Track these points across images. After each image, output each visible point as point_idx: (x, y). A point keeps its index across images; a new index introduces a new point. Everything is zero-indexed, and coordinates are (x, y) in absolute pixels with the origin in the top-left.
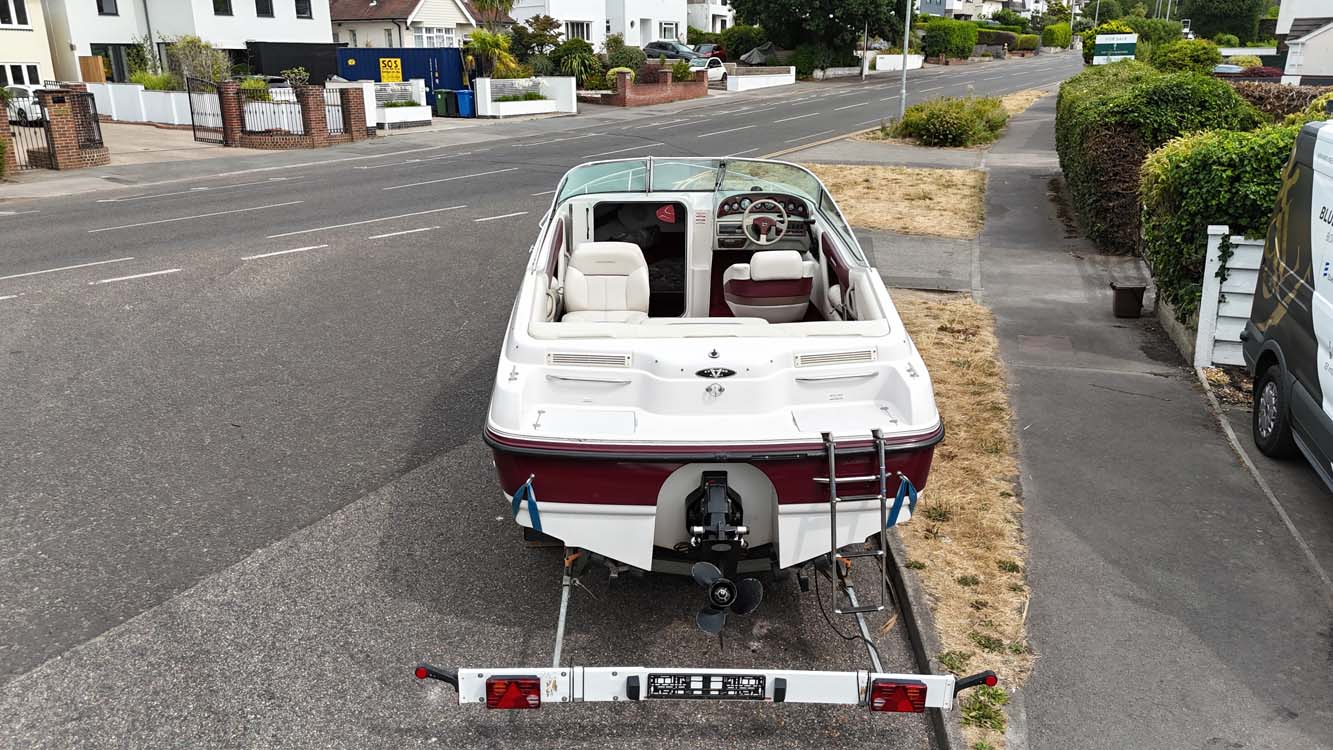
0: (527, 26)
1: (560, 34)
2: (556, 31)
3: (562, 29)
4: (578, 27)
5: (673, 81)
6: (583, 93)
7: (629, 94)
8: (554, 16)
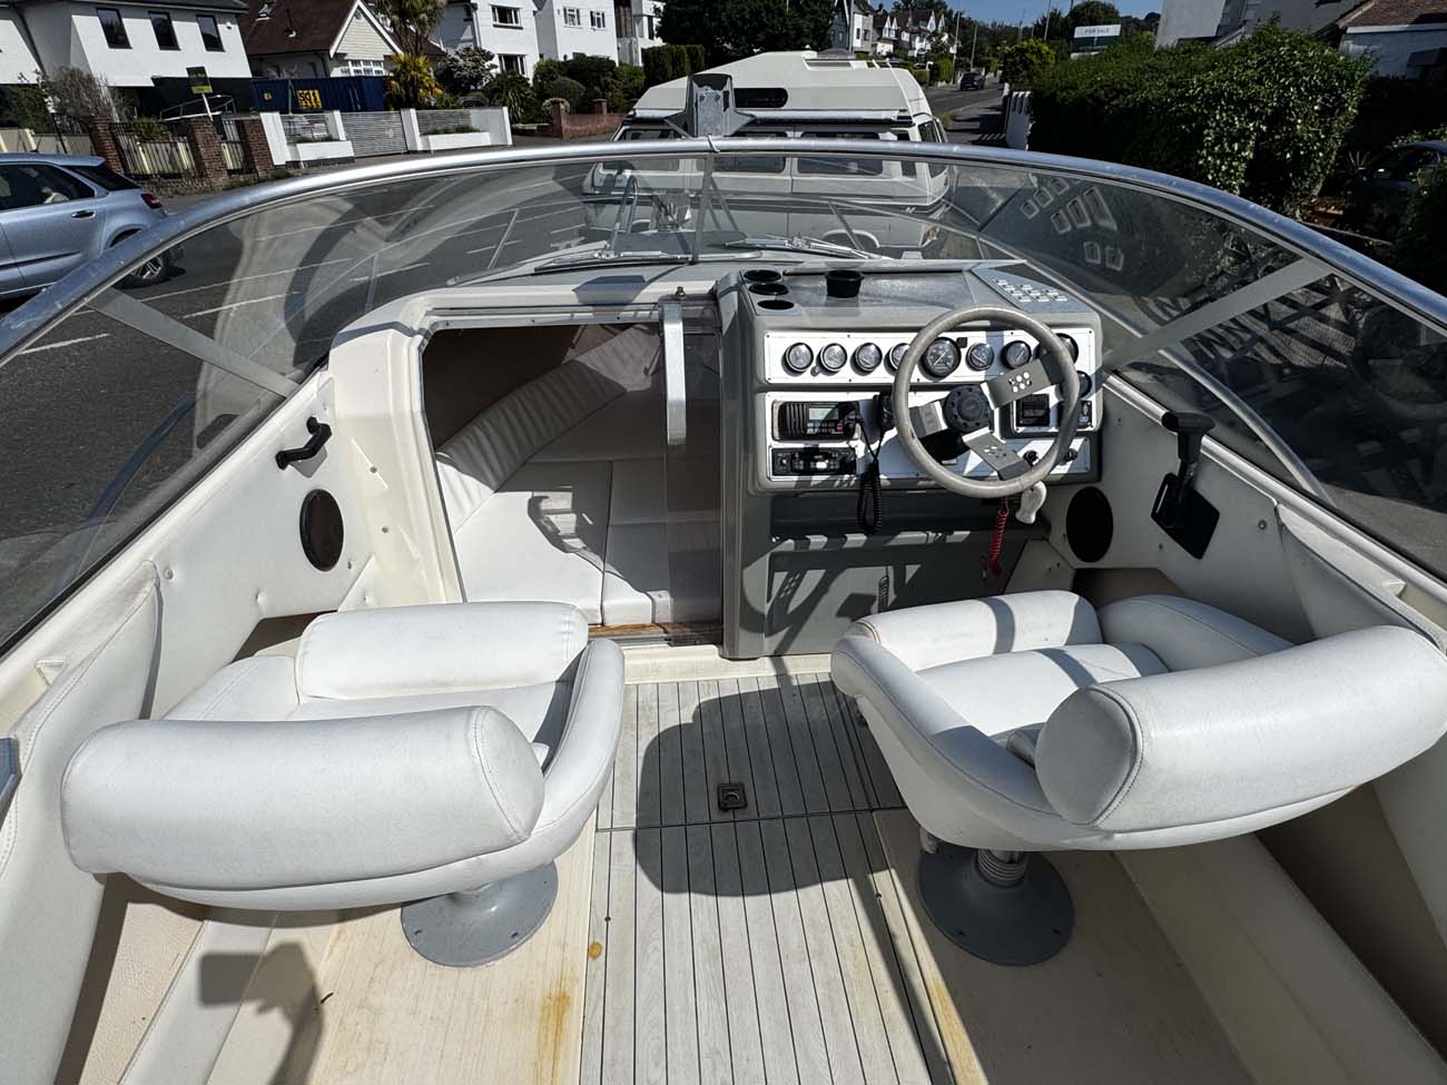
0: (457, 57)
1: (493, 66)
2: (489, 63)
3: (496, 61)
4: (510, 61)
5: (609, 111)
6: (520, 126)
7: (565, 125)
8: (486, 47)
